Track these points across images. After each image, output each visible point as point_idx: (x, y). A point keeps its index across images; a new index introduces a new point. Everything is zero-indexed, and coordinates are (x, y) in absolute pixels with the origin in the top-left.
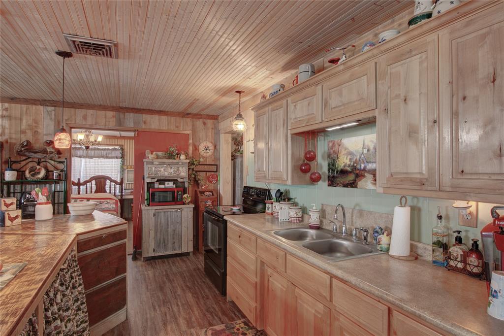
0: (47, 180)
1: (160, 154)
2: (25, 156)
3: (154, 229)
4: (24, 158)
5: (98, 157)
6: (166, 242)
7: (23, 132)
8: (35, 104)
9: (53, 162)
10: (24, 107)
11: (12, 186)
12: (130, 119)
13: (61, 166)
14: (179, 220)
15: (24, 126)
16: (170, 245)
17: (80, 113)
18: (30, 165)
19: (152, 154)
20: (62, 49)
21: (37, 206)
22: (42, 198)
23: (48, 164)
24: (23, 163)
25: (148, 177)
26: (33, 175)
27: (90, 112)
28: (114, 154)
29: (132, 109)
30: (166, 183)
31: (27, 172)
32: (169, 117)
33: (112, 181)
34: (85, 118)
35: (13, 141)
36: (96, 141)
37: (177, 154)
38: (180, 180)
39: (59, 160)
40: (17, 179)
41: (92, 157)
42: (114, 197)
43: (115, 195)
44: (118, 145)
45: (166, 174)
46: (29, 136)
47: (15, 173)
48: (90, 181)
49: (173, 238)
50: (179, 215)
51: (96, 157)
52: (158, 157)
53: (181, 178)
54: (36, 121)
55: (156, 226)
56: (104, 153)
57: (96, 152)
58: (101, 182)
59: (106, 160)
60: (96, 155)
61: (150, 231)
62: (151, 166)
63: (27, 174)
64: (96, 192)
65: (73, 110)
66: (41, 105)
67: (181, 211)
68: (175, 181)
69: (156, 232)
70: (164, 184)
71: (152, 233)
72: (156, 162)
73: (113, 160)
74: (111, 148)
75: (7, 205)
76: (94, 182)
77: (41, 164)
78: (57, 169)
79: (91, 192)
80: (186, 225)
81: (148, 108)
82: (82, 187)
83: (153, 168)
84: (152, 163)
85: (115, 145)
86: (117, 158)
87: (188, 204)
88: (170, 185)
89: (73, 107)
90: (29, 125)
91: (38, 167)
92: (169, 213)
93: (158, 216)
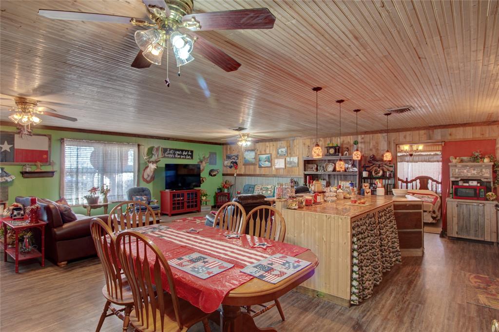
0: (383, 177)
1: (465, 158)
2: (372, 163)
3: (457, 216)
4: (372, 164)
5: (422, 161)
6: (468, 228)
7: (371, 150)
8: (377, 133)
9: (386, 166)
10: (371, 135)
11: (366, 180)
12: (438, 134)
13: (392, 169)
14: (481, 213)
15: (371, 147)
16: (472, 232)
17: (402, 134)
18: (375, 168)
19: (456, 158)
20: (386, 113)
21: (377, 188)
22: (379, 185)
23: (384, 168)
24: (371, 167)
25: (453, 177)
26: (376, 174)
27: (409, 133)
28: (435, 158)
29: (439, 126)
30: (470, 182)
31: (373, 172)
32: (474, 127)
33: (433, 180)
34: (405, 137)
35: (366, 155)
36: (417, 150)
37: (481, 158)
38: (483, 180)
39: (390, 165)
40: (369, 176)
41: (417, 162)
42: (435, 194)
43: (436, 193)
44: (439, 151)
45: (469, 175)
46: (374, 152)
47: (367, 172)
48: (415, 180)
49: (476, 227)
50: (481, 209)
51: (420, 162)
52: (462, 161)
53: (485, 178)
54: (377, 143)
55: (459, 215)
56: (427, 158)
57: (420, 157)
58: (424, 182)
59: (428, 163)
60: (420, 160)
61: (454, 218)
62: (454, 168)
63: (373, 174)
64: (420, 189)
65: (398, 133)
66: (380, 133)
67: (484, 206)
68: (479, 181)
69: (459, 220)
70: (468, 183)
71: (455, 220)
72: (459, 165)
73: (435, 163)
74: (432, 153)
75: (365, 187)
76: (418, 181)
77: (380, 168)
78: (389, 170)
79: (416, 189)
80: (489, 218)
81: (452, 123)
82: (409, 184)
83: (457, 170)
84: (456, 166)
85: (437, 151)
86: (438, 161)
87: (493, 200)
88: (475, 183)
89: (397, 132)
90: (374, 146)
91: (379, 169)
92: (471, 206)
93: (461, 207)
